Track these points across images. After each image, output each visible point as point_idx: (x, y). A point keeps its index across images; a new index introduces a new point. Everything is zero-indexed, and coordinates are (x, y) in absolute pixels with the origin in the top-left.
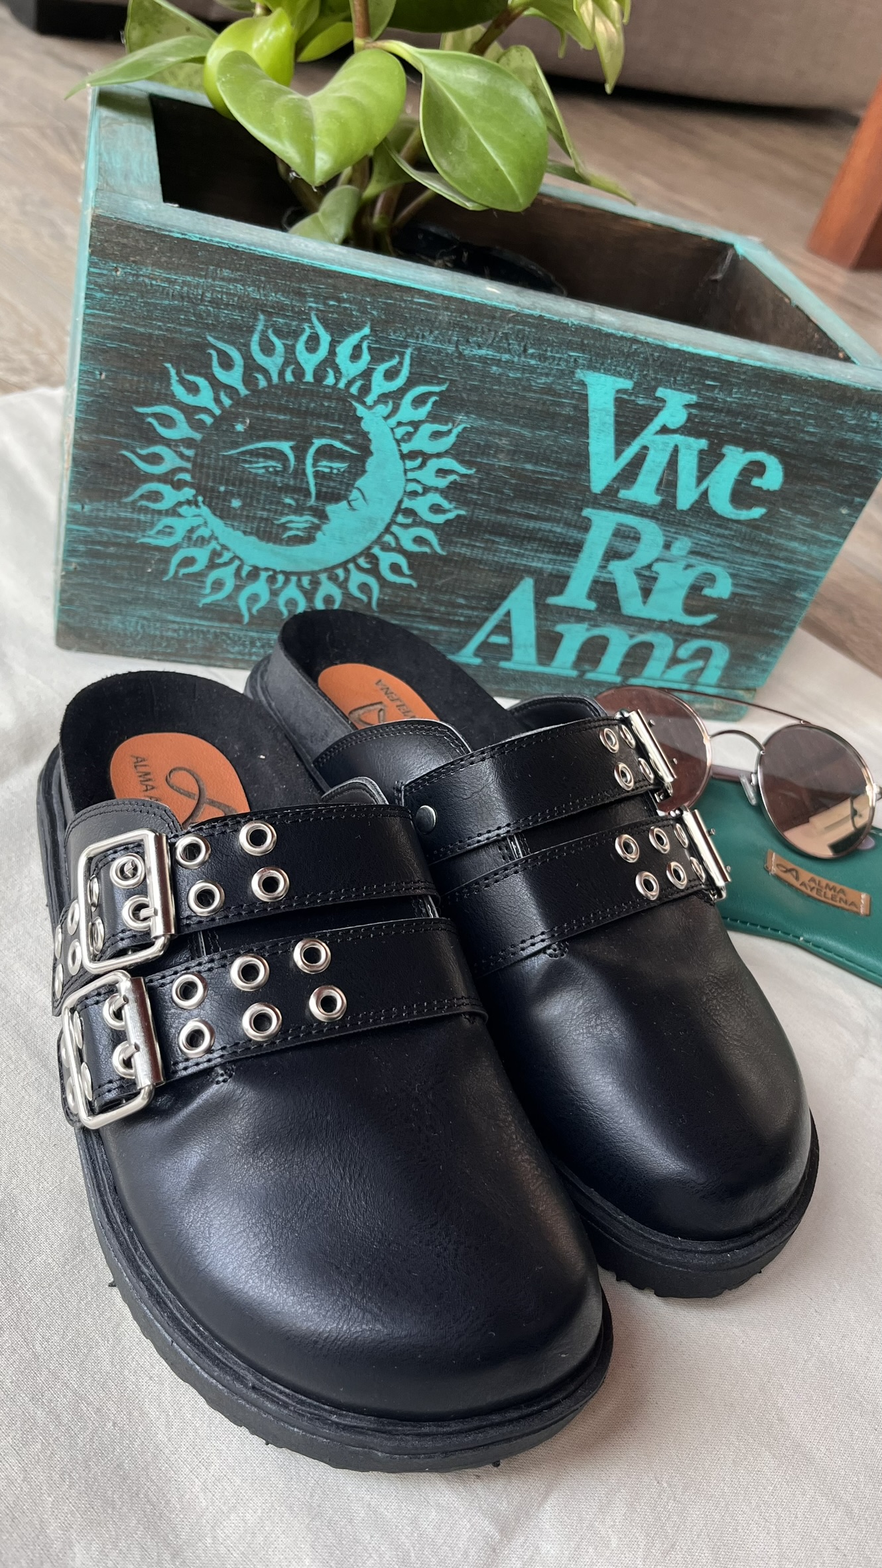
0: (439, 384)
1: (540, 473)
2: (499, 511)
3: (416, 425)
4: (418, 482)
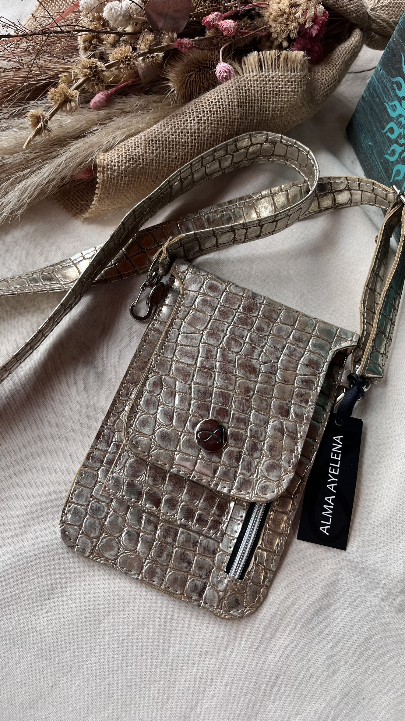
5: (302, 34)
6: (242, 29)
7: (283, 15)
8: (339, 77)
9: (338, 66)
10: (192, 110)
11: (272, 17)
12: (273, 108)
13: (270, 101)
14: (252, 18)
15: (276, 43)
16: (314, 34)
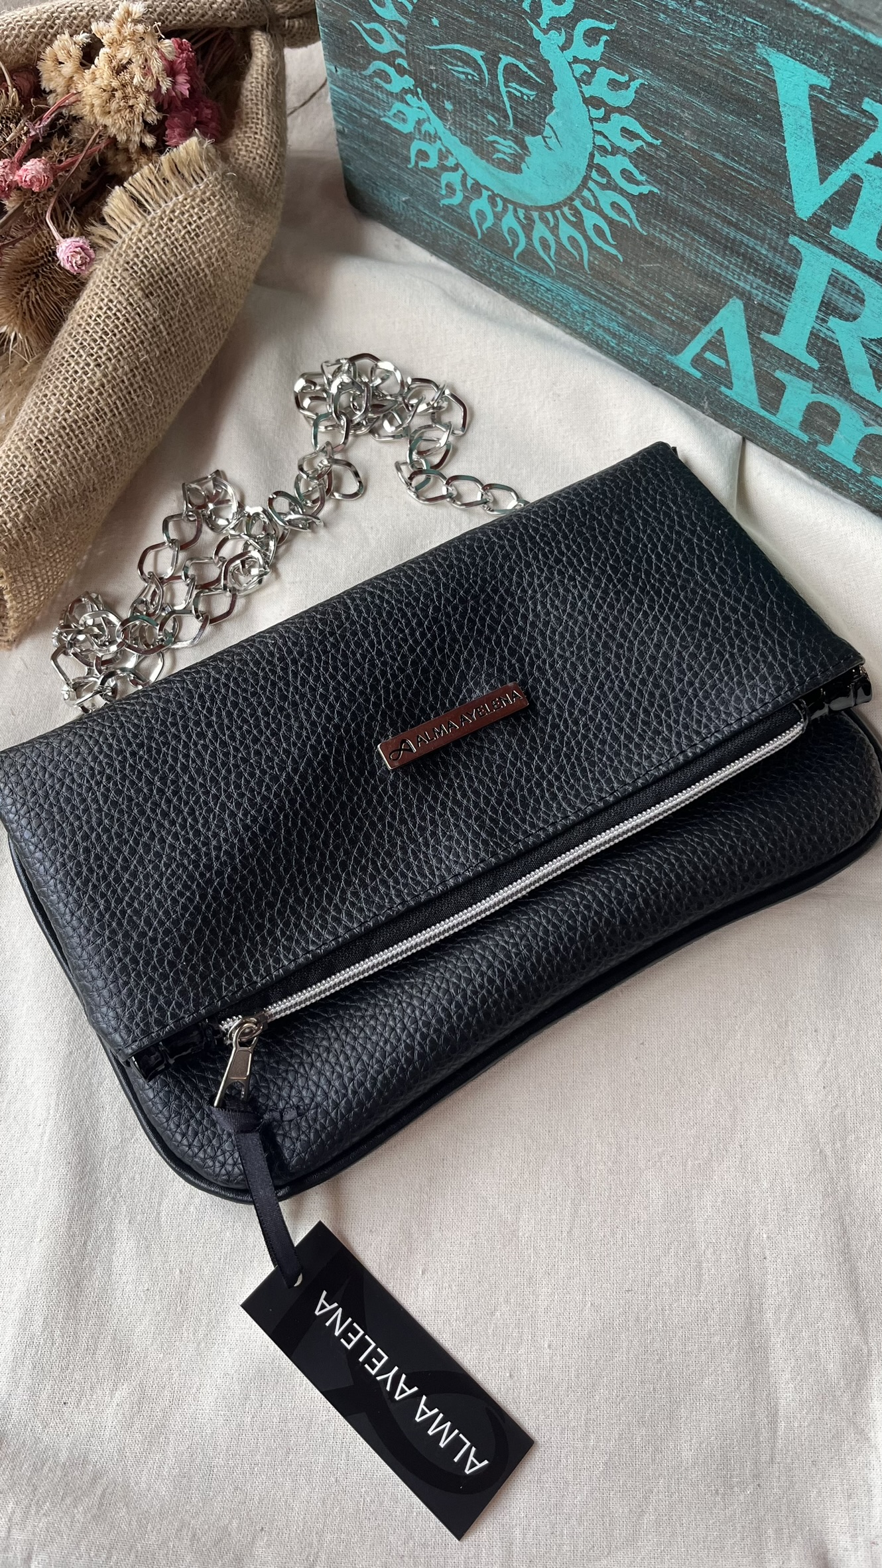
0: (608, 20)
1: (733, 169)
2: (692, 201)
3: (594, 65)
4: (606, 137)
5: (166, 106)
6: (60, 161)
7: (114, 96)
8: (278, 136)
9: (265, 118)
10: (74, 349)
11: (97, 110)
12: (205, 261)
13: (193, 253)
14: (65, 132)
15: (133, 148)
16: (187, 93)
